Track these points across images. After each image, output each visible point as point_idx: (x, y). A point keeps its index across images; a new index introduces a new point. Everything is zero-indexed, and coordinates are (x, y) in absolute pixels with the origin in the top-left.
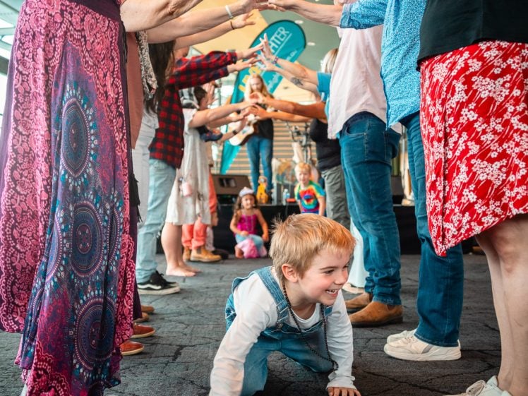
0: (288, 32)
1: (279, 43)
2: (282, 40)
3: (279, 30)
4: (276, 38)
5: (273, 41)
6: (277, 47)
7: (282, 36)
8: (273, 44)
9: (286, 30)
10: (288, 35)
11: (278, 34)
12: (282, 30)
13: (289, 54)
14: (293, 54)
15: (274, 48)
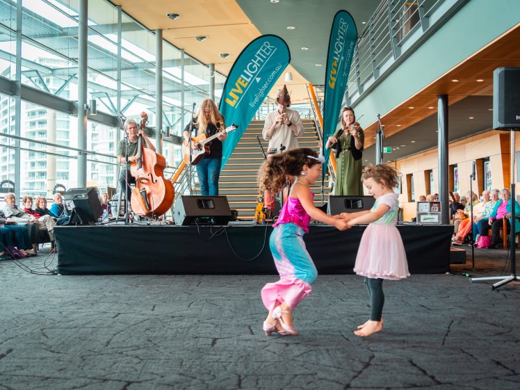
5: (259, 55)
13: (274, 69)
14: (278, 69)
15: (259, 62)
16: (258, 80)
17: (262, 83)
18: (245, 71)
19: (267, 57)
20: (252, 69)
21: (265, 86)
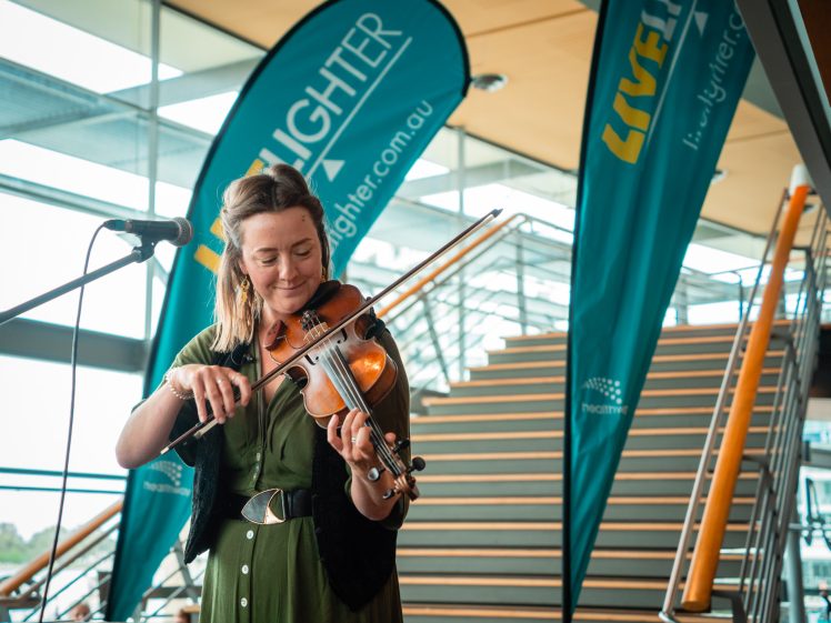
0: (398, 33)
1: (362, 77)
2: (374, 64)
3: (359, 24)
4: (347, 55)
5: (336, 69)
6: (352, 92)
8: (336, 82)
9: (385, 28)
10: (396, 42)
11: (355, 41)
12: (371, 25)
13: (398, 123)
14: (417, 121)
15: (337, 96)
16: (333, 168)
17: (348, 181)
18: (279, 135)
19: (372, 74)
20: (306, 125)
21: (363, 194)
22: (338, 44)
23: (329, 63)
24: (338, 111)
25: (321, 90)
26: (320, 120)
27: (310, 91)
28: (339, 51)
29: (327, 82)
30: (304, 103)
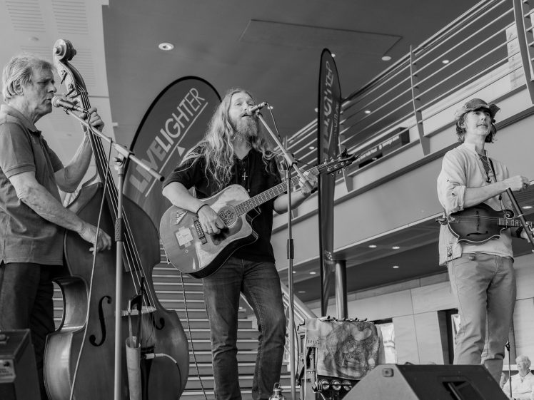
0: (203, 99)
2: (196, 110)
3: (190, 92)
4: (186, 104)
6: (188, 120)
7: (195, 104)
8: (183, 114)
9: (199, 96)
10: (203, 103)
11: (190, 97)
16: (181, 151)
20: (172, 129)
22: (183, 98)
23: (180, 105)
24: (183, 126)
25: (178, 116)
26: (177, 128)
27: (173, 115)
28: (183, 101)
29: (180, 113)
30: (171, 120)
